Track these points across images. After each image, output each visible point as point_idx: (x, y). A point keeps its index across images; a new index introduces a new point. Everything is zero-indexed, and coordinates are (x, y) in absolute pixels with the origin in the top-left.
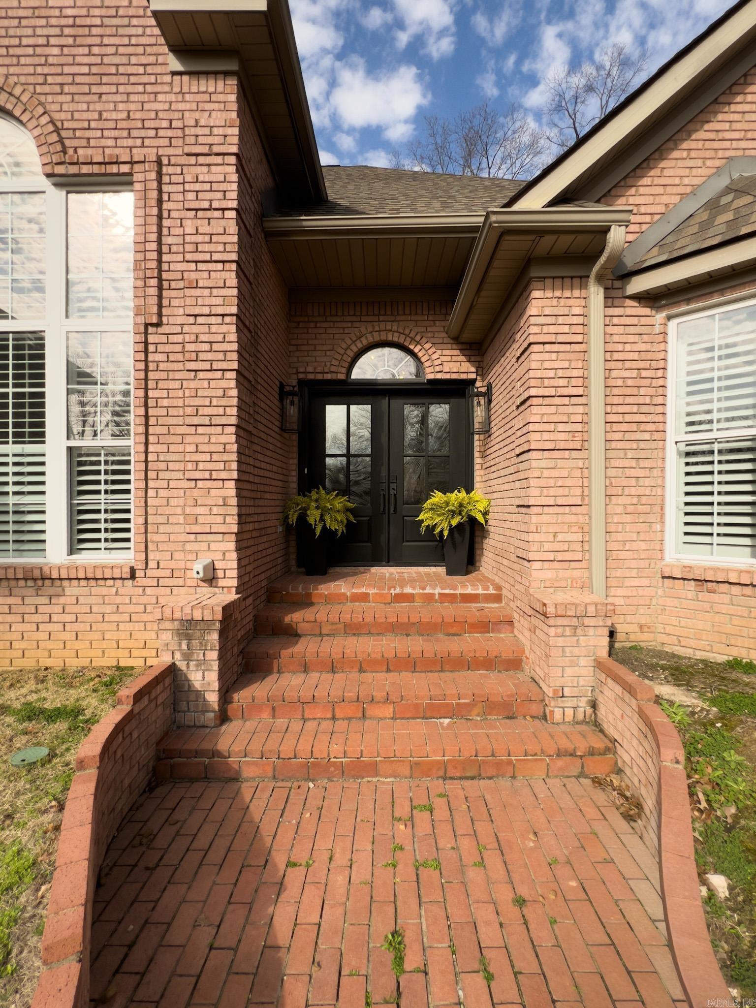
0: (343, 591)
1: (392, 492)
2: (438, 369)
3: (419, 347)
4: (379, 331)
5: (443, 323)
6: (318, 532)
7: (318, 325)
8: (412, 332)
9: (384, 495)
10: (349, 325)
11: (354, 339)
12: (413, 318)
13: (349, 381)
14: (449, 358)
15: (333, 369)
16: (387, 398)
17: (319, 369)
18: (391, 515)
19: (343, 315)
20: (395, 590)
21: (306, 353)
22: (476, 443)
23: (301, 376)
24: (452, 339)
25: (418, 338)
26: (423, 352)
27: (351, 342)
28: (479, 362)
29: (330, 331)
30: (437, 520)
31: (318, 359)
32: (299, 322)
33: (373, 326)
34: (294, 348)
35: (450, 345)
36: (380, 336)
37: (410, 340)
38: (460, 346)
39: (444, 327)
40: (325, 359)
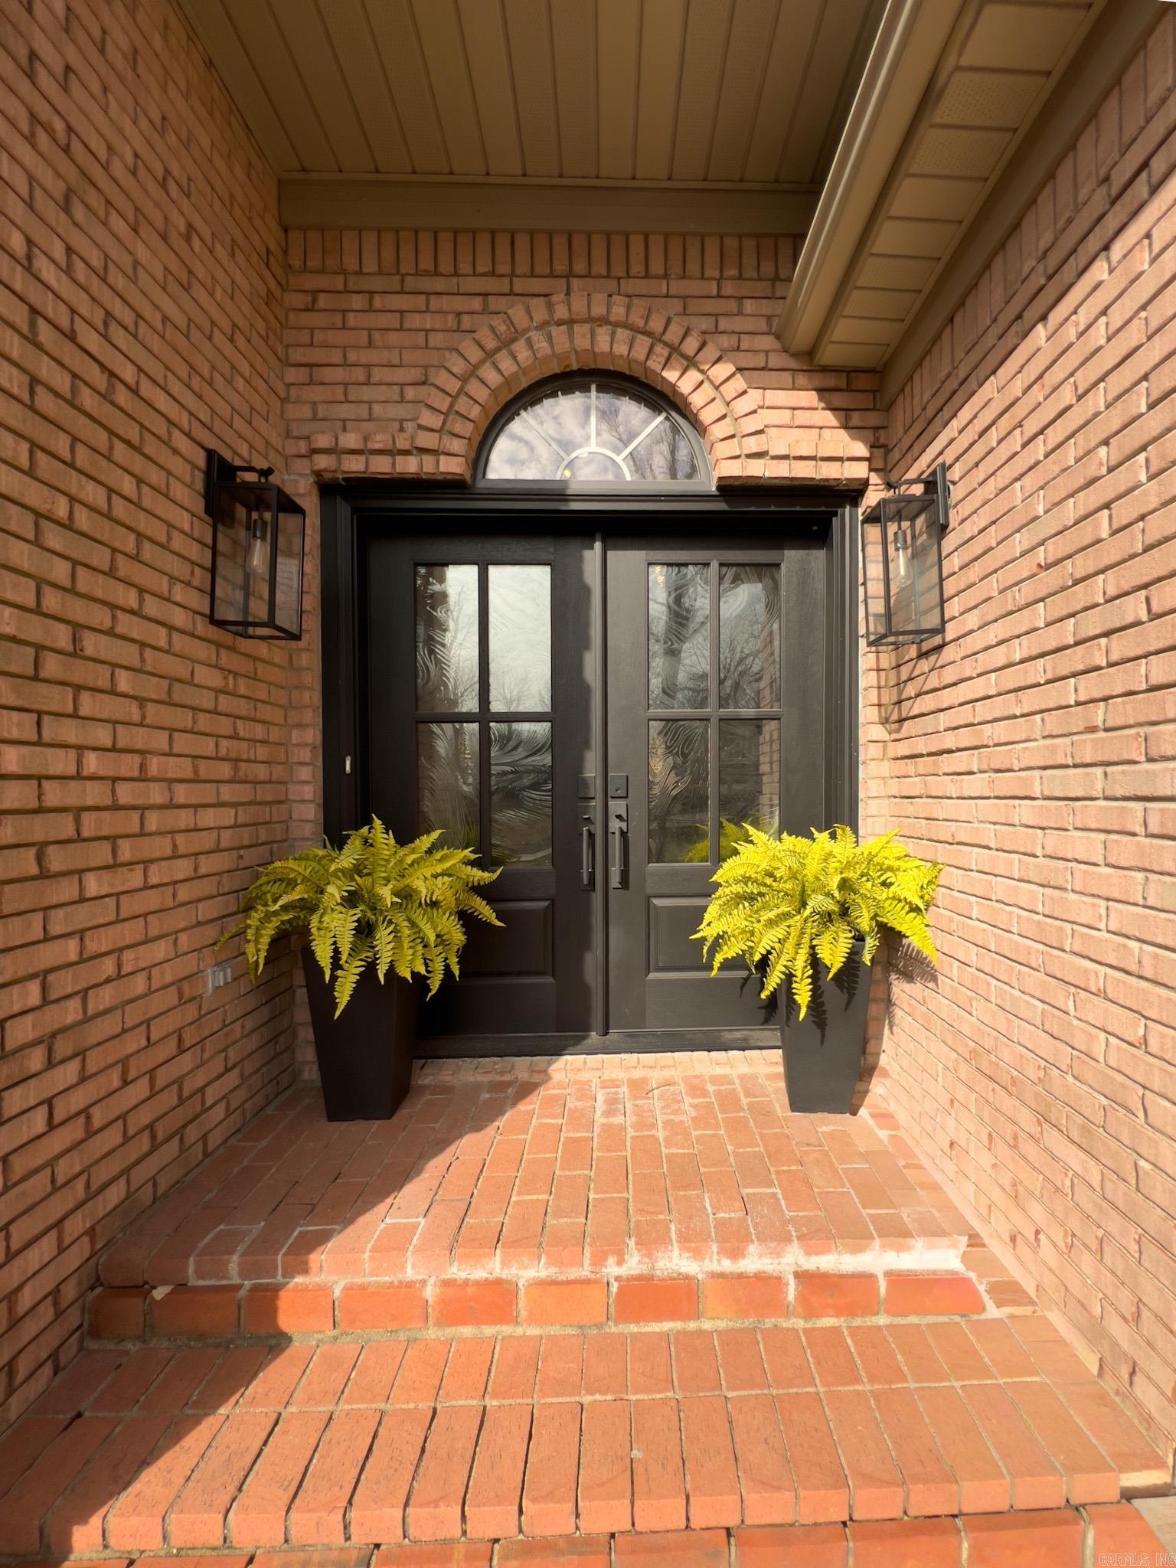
0: (410, 1274)
1: (615, 825)
2: (753, 445)
3: (693, 376)
4: (570, 322)
5: (767, 307)
6: (344, 994)
7: (378, 302)
8: (673, 327)
9: (591, 835)
10: (477, 303)
11: (491, 344)
12: (677, 287)
13: (481, 484)
14: (784, 416)
15: (426, 440)
16: (598, 545)
17: (379, 441)
18: (611, 892)
19: (456, 274)
20: (620, 1262)
21: (340, 390)
22: (866, 680)
23: (323, 462)
24: (795, 355)
25: (690, 346)
26: (707, 390)
27: (480, 354)
28: (876, 429)
29: (414, 321)
30: (766, 941)
31: (377, 409)
32: (315, 293)
33: (550, 307)
34: (302, 375)
35: (787, 375)
36: (572, 340)
37: (666, 352)
38: (820, 380)
39: (769, 318)
40: (396, 411)
